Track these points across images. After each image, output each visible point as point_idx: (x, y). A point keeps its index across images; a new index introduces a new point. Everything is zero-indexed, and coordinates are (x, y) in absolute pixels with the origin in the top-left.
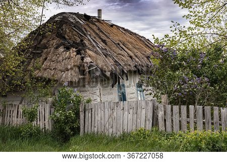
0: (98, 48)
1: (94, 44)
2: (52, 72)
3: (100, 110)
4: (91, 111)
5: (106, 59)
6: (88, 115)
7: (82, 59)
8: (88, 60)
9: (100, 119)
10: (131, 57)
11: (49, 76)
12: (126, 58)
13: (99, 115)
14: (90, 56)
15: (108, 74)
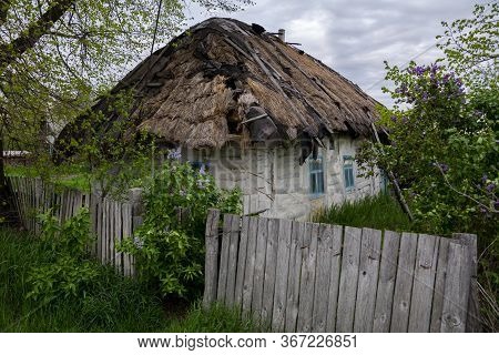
0: (272, 79)
1: (267, 71)
2: (172, 124)
3: (261, 240)
4: (236, 237)
5: (289, 101)
6: (229, 247)
7: (236, 96)
8: (248, 98)
9: (260, 268)
10: (338, 104)
11: (166, 133)
12: (329, 106)
13: (261, 256)
14: (253, 92)
15: (293, 133)
